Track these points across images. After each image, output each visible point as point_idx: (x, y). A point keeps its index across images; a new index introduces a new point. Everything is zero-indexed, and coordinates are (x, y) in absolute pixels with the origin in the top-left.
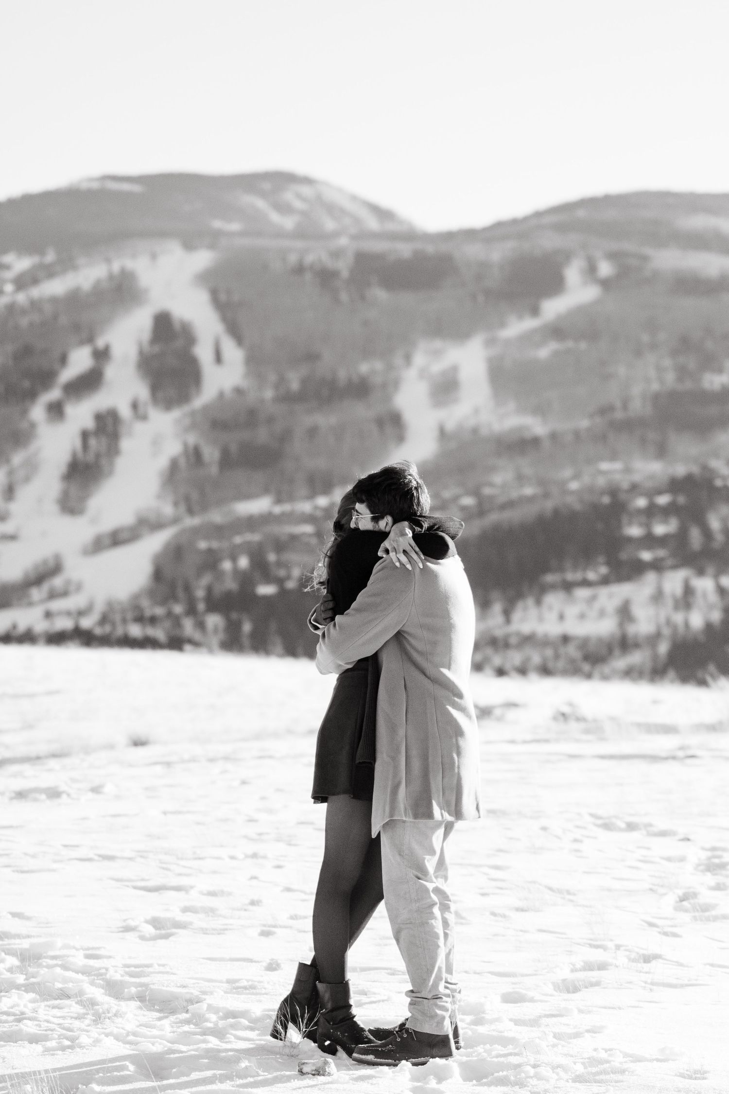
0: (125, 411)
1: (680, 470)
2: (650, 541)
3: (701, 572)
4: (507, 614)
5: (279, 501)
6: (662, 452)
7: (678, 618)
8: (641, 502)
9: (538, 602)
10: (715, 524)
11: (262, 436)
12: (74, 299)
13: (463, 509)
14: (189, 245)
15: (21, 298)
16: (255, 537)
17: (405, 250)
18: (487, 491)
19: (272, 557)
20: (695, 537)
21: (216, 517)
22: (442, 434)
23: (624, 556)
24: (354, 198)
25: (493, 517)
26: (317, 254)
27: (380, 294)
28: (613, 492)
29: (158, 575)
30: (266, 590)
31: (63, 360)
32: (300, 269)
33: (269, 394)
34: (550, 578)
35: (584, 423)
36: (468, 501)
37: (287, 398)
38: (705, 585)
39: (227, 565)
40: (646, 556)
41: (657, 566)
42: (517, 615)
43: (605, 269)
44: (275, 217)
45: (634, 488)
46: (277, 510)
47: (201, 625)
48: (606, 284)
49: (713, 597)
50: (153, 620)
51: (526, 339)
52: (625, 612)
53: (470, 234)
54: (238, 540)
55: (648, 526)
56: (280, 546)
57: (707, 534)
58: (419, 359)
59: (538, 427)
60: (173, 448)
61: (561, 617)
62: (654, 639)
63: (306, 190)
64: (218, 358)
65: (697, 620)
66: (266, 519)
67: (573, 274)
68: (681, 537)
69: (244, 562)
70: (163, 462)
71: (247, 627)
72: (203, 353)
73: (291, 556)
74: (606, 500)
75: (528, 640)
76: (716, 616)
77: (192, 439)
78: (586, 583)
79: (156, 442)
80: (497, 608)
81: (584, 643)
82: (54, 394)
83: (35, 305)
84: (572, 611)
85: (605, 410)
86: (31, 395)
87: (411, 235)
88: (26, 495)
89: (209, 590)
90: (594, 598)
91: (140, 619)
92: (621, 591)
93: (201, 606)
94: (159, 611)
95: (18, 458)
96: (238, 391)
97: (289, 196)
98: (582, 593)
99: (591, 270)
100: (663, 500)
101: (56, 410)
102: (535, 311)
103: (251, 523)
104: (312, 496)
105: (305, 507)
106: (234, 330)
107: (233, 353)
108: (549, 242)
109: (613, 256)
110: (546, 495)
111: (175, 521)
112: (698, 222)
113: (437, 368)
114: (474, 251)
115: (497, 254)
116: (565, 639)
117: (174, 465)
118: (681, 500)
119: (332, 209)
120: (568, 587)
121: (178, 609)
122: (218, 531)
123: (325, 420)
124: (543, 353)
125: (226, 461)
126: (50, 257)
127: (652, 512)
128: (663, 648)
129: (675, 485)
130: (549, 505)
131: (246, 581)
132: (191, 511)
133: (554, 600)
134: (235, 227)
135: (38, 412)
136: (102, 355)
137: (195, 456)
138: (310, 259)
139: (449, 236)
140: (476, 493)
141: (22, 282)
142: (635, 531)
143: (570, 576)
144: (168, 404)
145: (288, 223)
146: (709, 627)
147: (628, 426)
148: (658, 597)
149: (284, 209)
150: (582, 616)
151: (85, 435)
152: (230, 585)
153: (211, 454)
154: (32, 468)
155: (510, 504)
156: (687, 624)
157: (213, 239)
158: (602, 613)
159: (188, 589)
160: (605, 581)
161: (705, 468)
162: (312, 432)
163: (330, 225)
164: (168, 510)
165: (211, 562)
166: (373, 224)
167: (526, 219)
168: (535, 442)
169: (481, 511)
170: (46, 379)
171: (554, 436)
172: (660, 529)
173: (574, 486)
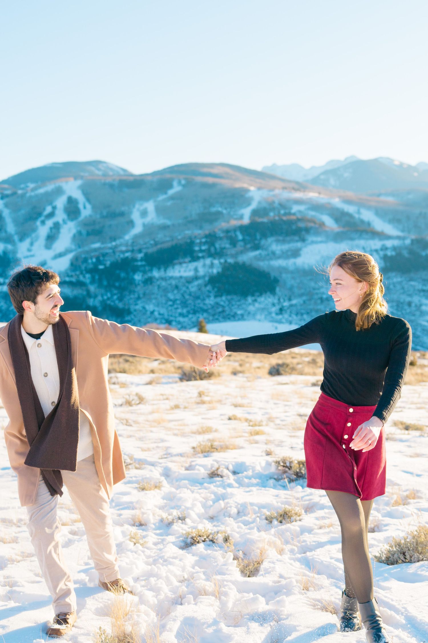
0: (61, 222)
1: (207, 232)
2: (201, 251)
3: (215, 258)
4: (165, 271)
5: (103, 243)
6: (201, 228)
7: (210, 271)
8: (198, 241)
9: (173, 268)
10: (217, 246)
11: (97, 227)
12: (47, 194)
13: (151, 244)
14: (76, 178)
15: (33, 194)
16: (97, 254)
17: (131, 178)
18: (157, 240)
19: (101, 258)
20: (212, 249)
21: (86, 248)
22: (144, 225)
23: (195, 254)
24: (117, 167)
25: (159, 246)
26: (109, 180)
27: (126, 190)
28: (190, 238)
29: (72, 264)
30: (101, 267)
31: (44, 209)
32: (105, 184)
33: (98, 216)
34: (176, 261)
35: (180, 221)
36: (152, 242)
37: (103, 217)
38: (216, 262)
39: (90, 261)
40: (200, 255)
41: (203, 257)
42: (168, 271)
43: (183, 182)
44: (97, 172)
45: (195, 237)
46: (103, 246)
47: (84, 277)
48: (184, 186)
49: (218, 265)
50: (72, 276)
51: (164, 200)
52: (196, 270)
53: (147, 175)
54: (93, 254)
55: (200, 247)
56: (104, 255)
57: (215, 249)
58: (137, 206)
59: (168, 222)
60: (74, 231)
61: (179, 271)
62: (204, 277)
63: (105, 165)
64: (85, 207)
65: (215, 271)
66: (99, 248)
67: (175, 183)
68: (209, 250)
69: (94, 260)
70: (71, 235)
71: (97, 277)
72: (81, 206)
73: (106, 258)
74: (189, 241)
75: (171, 278)
76: (220, 270)
77: (79, 228)
78: (185, 262)
79: (70, 230)
80: (162, 270)
81: (186, 278)
82: (42, 218)
83: (37, 196)
84: (182, 270)
85: (186, 218)
86: (36, 219)
87: (132, 175)
88: (36, 245)
89: (86, 268)
90: (187, 267)
91: (68, 276)
92: (194, 264)
93: (84, 272)
94: (73, 274)
95: (34, 235)
96: (90, 216)
97: (100, 166)
98: (184, 265)
99: (179, 183)
100: (204, 240)
101: (43, 223)
102: (166, 193)
103: (95, 250)
104: (111, 242)
105: (109, 245)
106: (88, 200)
107: (88, 206)
108: (168, 176)
109: (185, 179)
110: (172, 240)
111: (75, 250)
112: (205, 170)
113: (142, 208)
114: (149, 178)
115: (155, 179)
116: (181, 277)
117: (74, 236)
118: (208, 240)
119: (111, 169)
120: (181, 263)
121: (78, 273)
122: (87, 252)
123: (114, 222)
124: (169, 203)
125: (88, 234)
126: (39, 183)
127: (201, 244)
128: (207, 279)
129: (206, 236)
130: (174, 243)
131: (96, 265)
132: (79, 247)
133: (177, 267)
134: (86, 174)
135: (38, 223)
136: (54, 208)
137: (80, 233)
138: (107, 181)
139: (141, 175)
140: (154, 240)
141: (33, 190)
142: (197, 248)
143: (181, 260)
144: (72, 220)
145: (100, 173)
146: (218, 273)
147: (191, 222)
148: (204, 265)
149: (99, 170)
150: (185, 271)
151: (51, 229)
152: (91, 266)
153: (84, 232)
154: (37, 238)
155: (163, 243)
156: (212, 272)
157: (82, 178)
158: (190, 270)
159: (80, 267)
160: (190, 262)
161: (214, 232)
162: (110, 226)
163: (111, 173)
164: (73, 247)
165: (85, 260)
166: (122, 173)
167: (162, 171)
168: (168, 227)
169: (156, 244)
170: (40, 214)
171: (173, 225)
172: (203, 248)
173: (179, 237)
